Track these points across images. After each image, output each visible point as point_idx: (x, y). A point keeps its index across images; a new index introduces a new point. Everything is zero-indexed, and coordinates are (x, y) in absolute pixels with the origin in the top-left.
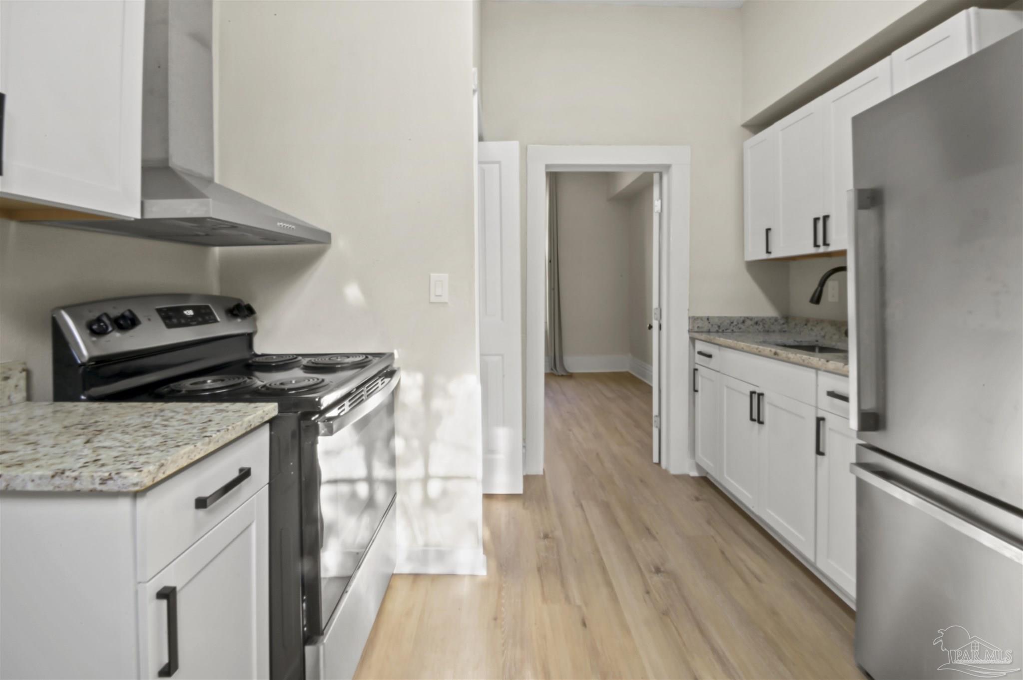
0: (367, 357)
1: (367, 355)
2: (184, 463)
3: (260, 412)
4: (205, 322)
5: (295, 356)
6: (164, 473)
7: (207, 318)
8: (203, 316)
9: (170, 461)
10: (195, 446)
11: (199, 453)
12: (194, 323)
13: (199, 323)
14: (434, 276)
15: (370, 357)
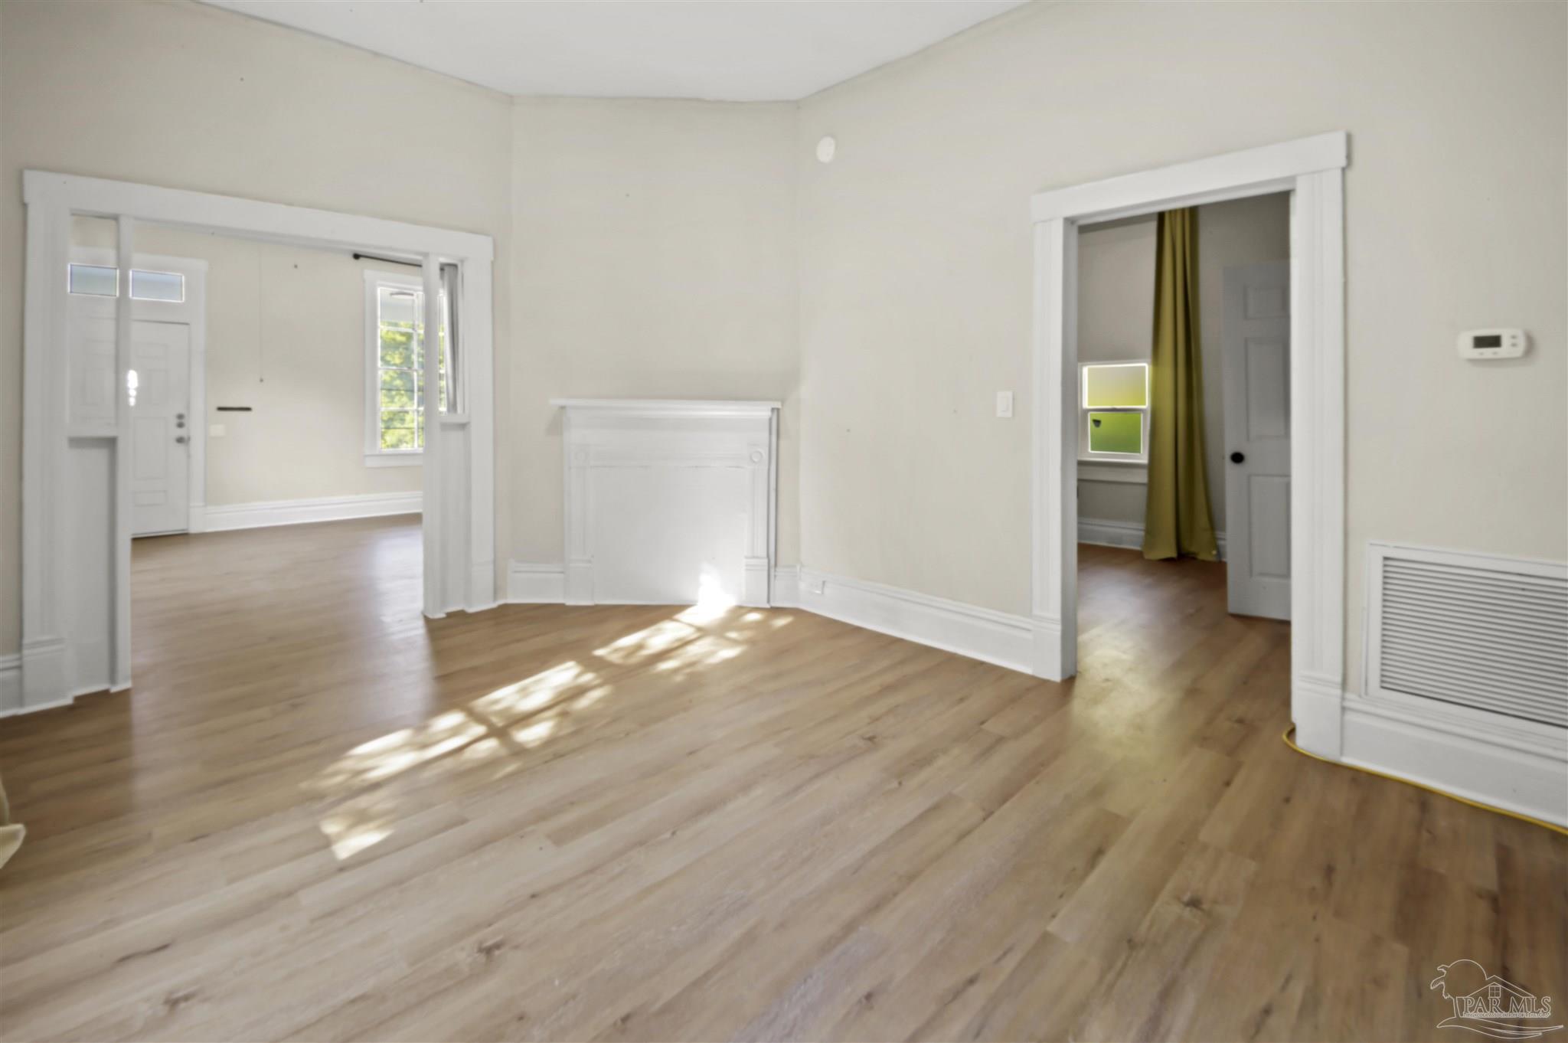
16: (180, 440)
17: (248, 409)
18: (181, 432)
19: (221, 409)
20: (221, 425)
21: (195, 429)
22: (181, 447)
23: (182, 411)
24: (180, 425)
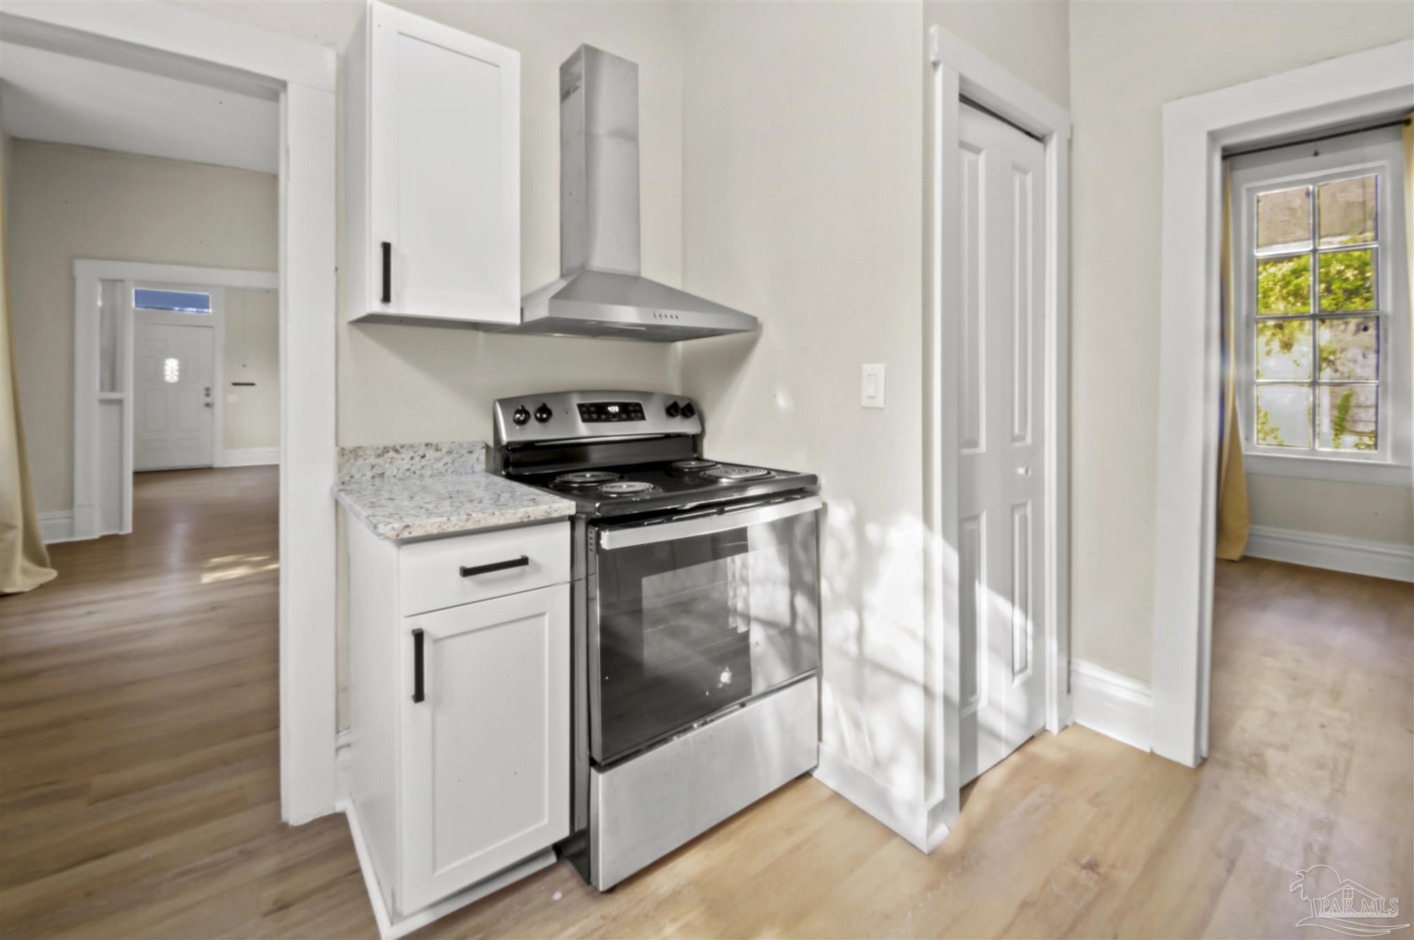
0: (769, 473)
1: (769, 471)
2: (434, 530)
3: (555, 506)
4: (629, 419)
5: (714, 463)
6: (410, 533)
7: (633, 415)
8: (631, 412)
9: (417, 525)
10: (448, 519)
11: (454, 527)
12: (616, 419)
13: (621, 420)
14: (867, 368)
15: (773, 473)
16: (208, 405)
17: (253, 384)
18: (208, 400)
19: (235, 384)
20: (236, 395)
21: (218, 397)
22: (208, 410)
23: (207, 385)
24: (208, 395)
